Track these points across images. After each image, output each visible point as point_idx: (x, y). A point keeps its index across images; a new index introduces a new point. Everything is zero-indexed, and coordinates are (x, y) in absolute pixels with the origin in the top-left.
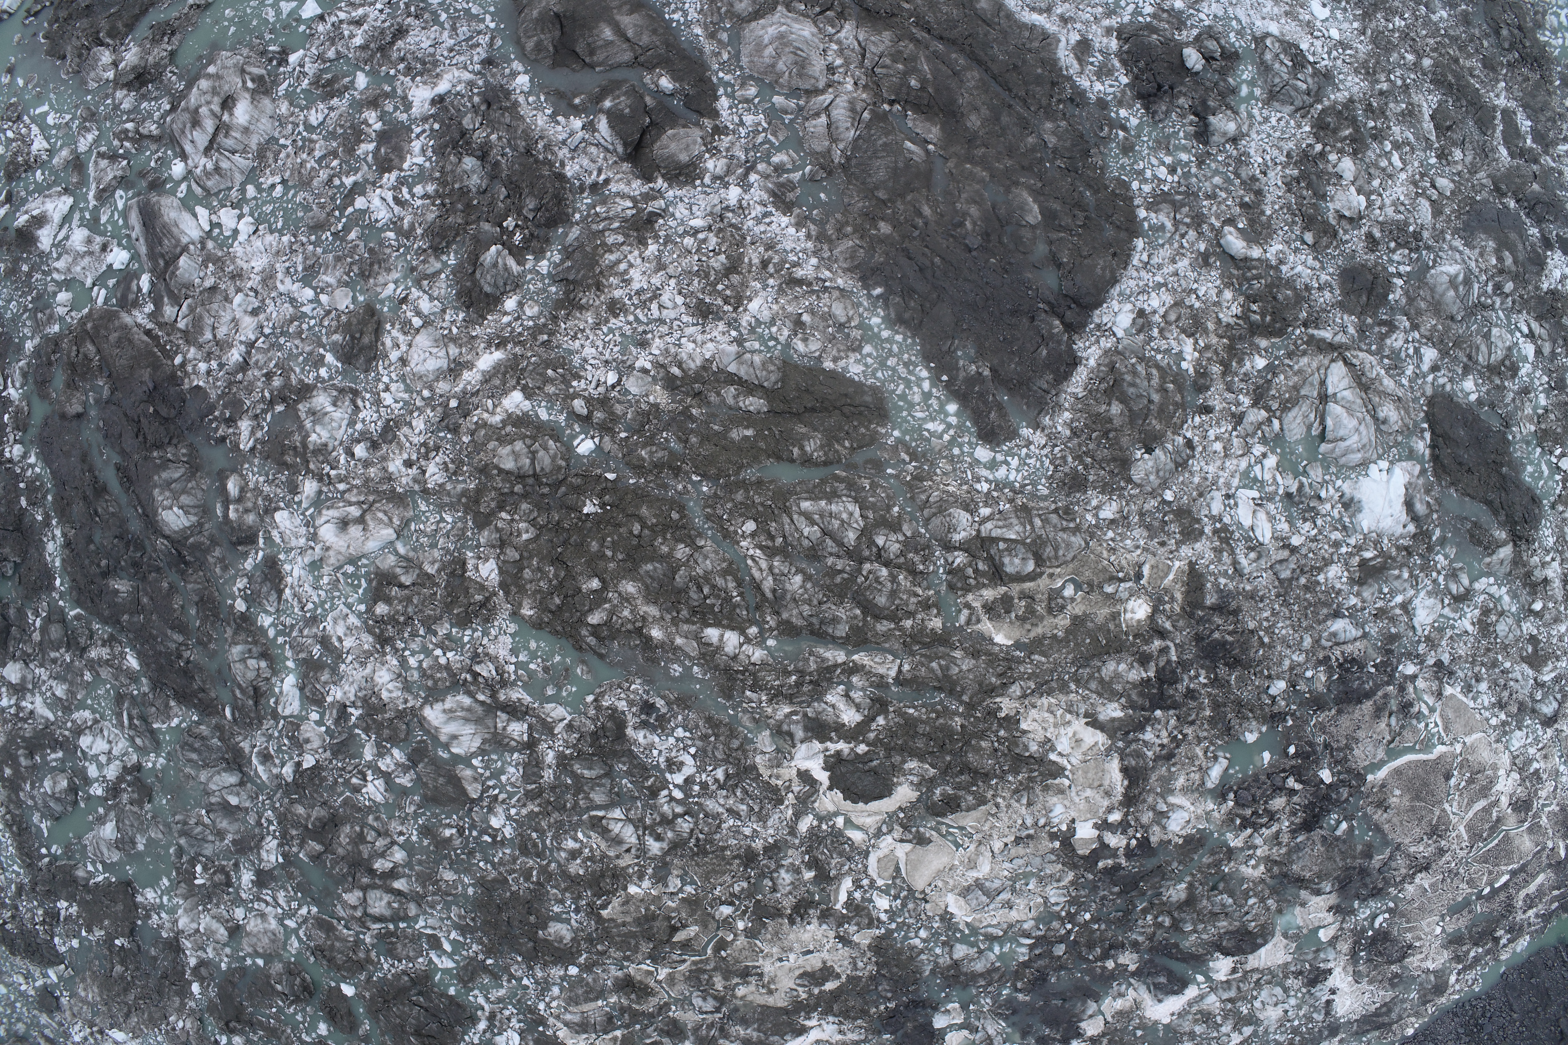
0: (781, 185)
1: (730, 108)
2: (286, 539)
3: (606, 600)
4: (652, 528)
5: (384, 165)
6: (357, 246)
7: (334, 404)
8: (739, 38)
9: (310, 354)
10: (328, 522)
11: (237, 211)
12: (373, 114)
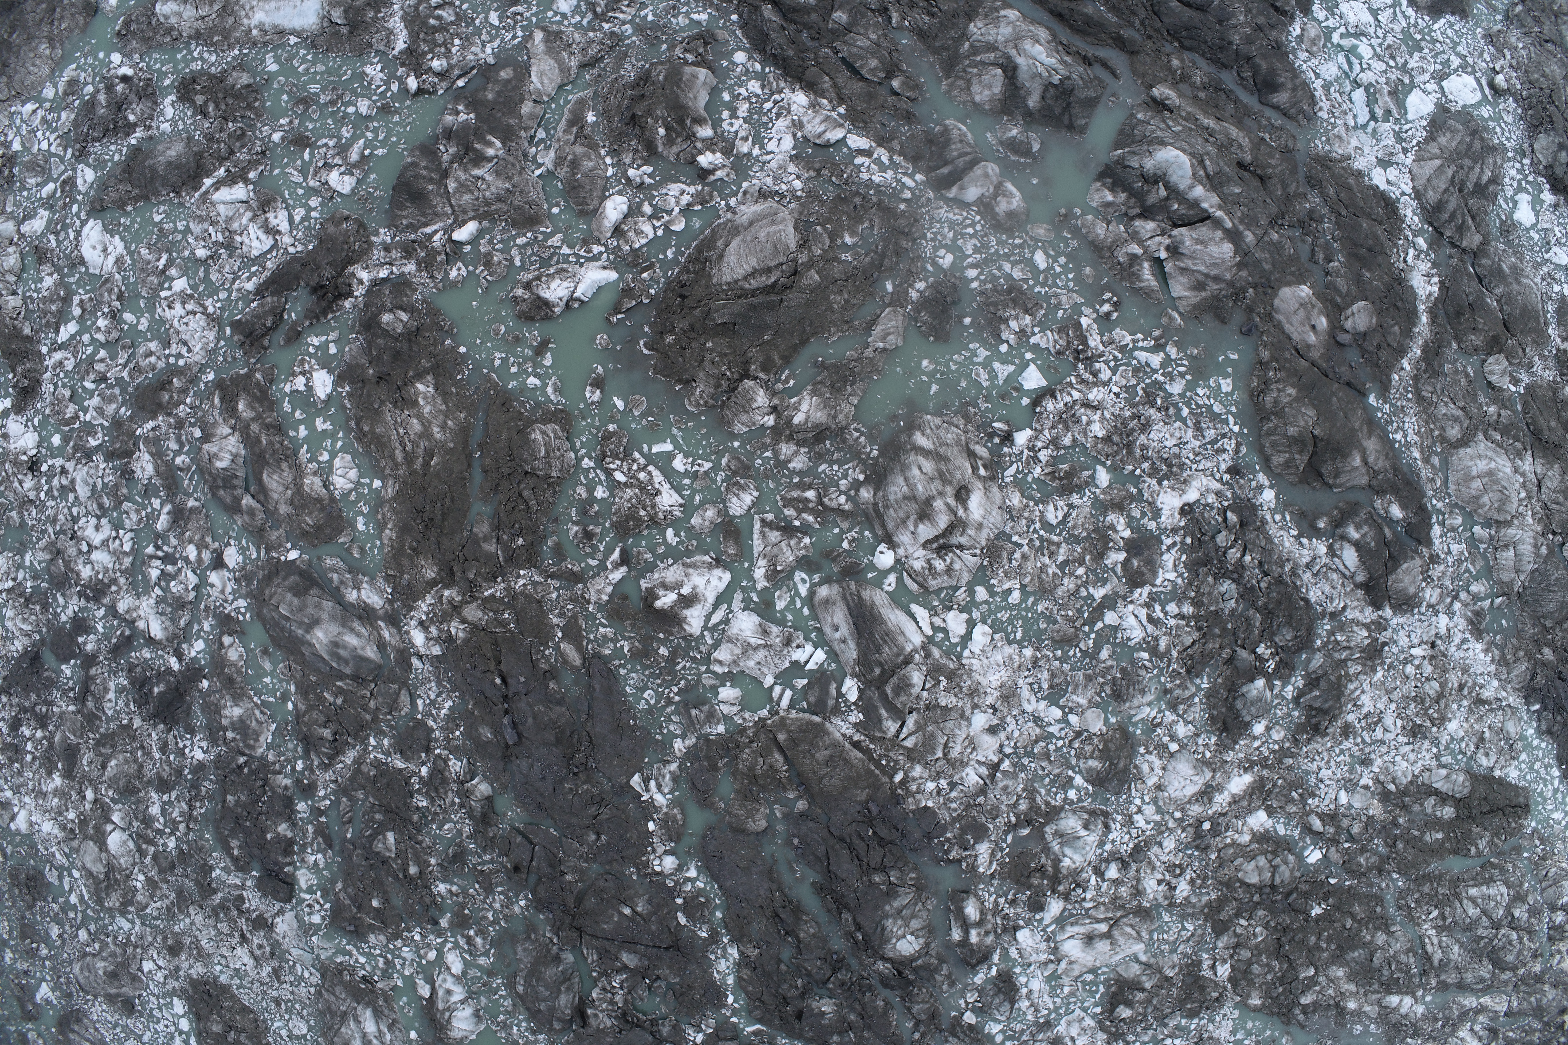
0: (1477, 614)
1: (1441, 536)
2: (1026, 955)
3: (1317, 983)
4: (1359, 922)
5: (1135, 580)
6: (1112, 667)
7: (1086, 827)
8: (1447, 463)
9: (1058, 776)
10: (1072, 937)
11: (965, 616)
12: (1122, 520)
